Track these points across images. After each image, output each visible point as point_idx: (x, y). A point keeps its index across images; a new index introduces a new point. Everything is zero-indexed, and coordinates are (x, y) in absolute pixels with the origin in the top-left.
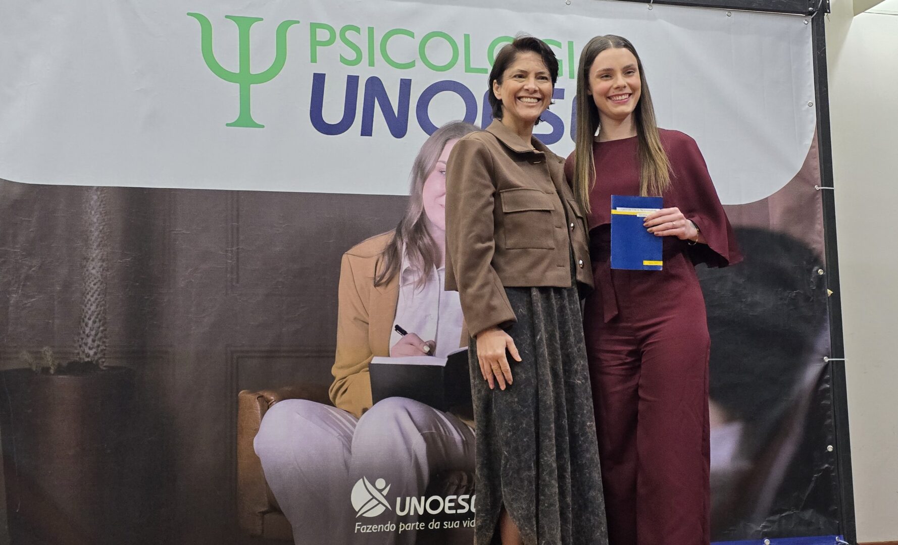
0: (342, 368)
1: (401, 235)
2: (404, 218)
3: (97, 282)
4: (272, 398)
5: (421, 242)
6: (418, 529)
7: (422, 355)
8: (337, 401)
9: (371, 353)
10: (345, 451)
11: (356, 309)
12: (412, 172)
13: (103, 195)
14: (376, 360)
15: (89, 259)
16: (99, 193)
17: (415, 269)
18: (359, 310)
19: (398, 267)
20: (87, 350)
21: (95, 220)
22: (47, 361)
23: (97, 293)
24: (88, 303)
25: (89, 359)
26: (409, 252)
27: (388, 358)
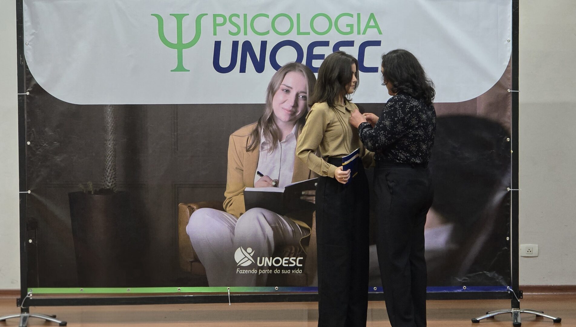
0: (230, 193)
1: (260, 124)
2: (262, 116)
3: (111, 151)
4: (195, 207)
5: (271, 128)
6: (268, 273)
7: (271, 187)
8: (227, 209)
9: (244, 186)
10: (231, 233)
11: (237, 163)
14: (247, 189)
15: (107, 140)
16: (111, 108)
18: (238, 163)
19: (259, 141)
20: (108, 184)
21: (110, 121)
22: (90, 188)
23: (111, 156)
24: (107, 161)
25: (109, 188)
26: (265, 134)
27: (254, 188)
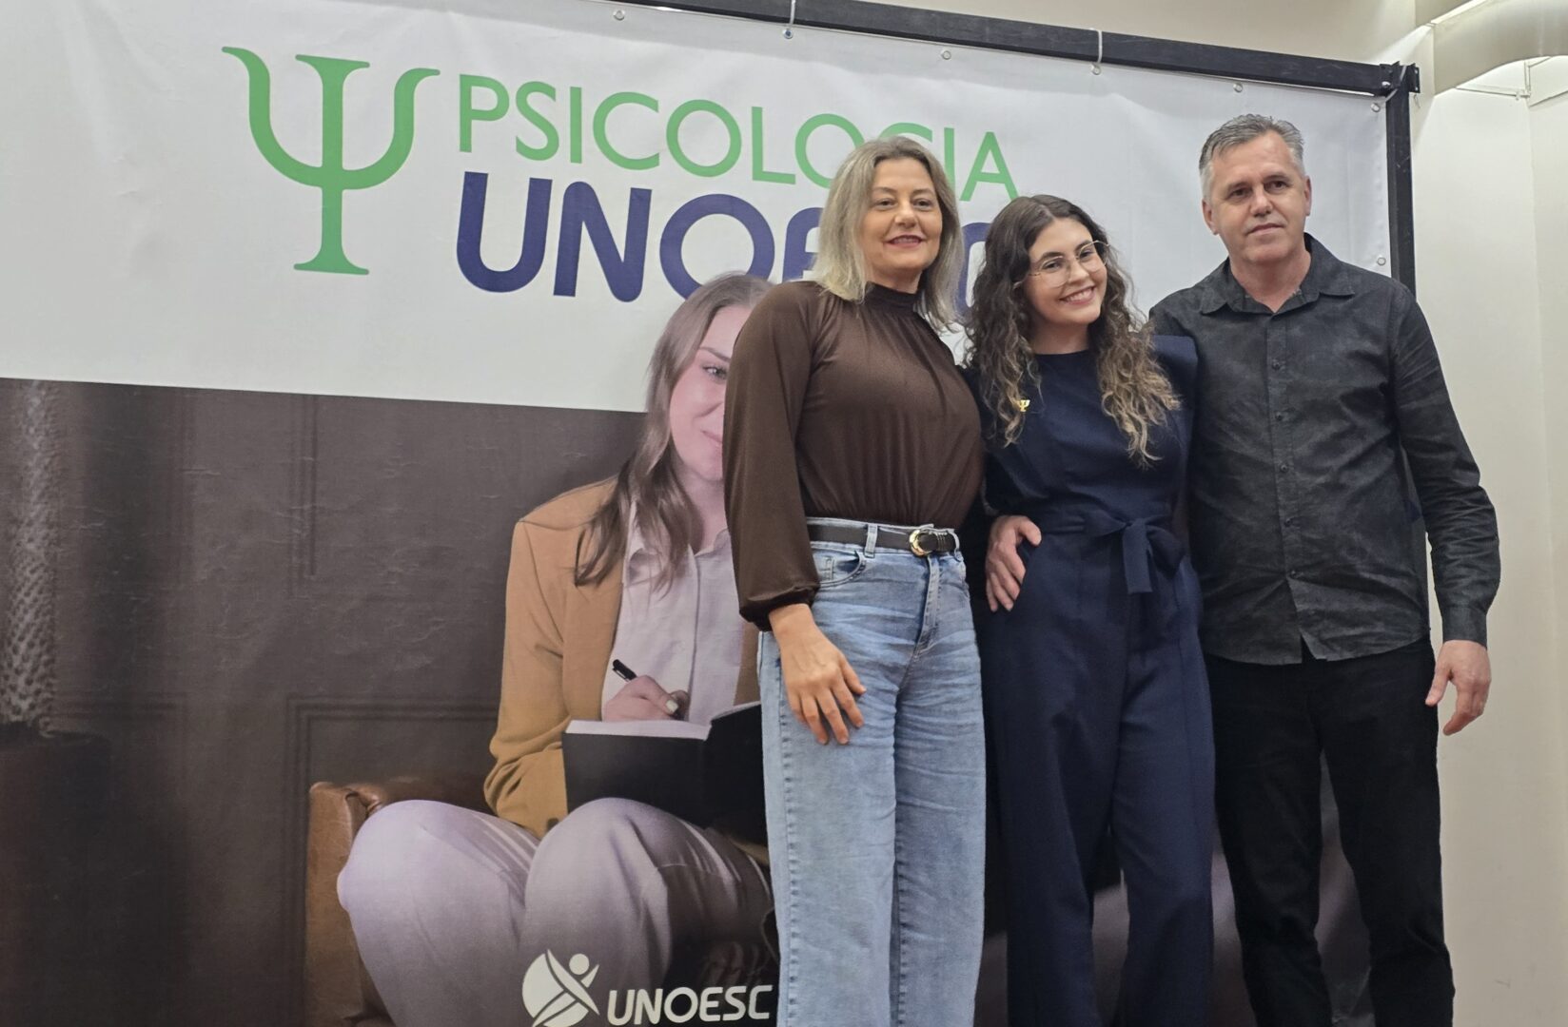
0: (510, 740)
1: (627, 487)
2: (634, 455)
3: (37, 568)
4: (375, 797)
5: (664, 503)
7: (663, 719)
8: (500, 805)
9: (566, 714)
10: (512, 900)
11: (538, 627)
12: (650, 369)
13: (52, 397)
14: (576, 727)
16: (44, 393)
17: (653, 553)
18: (545, 629)
19: (620, 549)
23: (37, 588)
25: (14, 718)
26: (643, 521)
27: (600, 723)
